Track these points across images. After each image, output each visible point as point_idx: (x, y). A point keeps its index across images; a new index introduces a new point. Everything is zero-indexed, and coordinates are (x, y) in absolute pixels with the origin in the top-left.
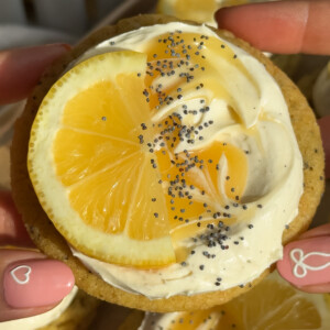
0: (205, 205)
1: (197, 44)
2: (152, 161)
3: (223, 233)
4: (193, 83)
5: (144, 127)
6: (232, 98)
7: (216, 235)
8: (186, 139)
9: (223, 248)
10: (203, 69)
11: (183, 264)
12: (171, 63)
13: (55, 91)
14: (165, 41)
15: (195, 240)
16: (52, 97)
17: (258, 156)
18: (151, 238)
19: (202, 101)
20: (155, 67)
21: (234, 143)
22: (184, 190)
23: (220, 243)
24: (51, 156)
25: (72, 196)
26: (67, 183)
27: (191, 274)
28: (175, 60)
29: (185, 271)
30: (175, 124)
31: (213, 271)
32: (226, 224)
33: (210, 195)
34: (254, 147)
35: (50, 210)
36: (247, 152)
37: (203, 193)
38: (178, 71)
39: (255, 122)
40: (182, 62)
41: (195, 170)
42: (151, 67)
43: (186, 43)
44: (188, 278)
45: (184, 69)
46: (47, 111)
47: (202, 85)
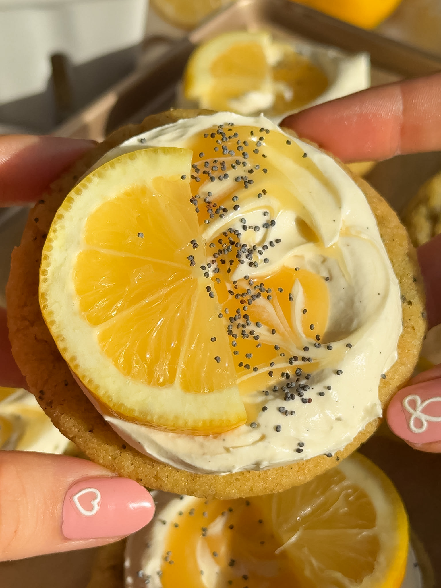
0: (276, 348)
1: (255, 139)
2: (209, 289)
3: (303, 382)
4: (253, 189)
5: (194, 245)
6: (304, 208)
7: (294, 385)
8: (247, 261)
9: (304, 401)
10: (265, 170)
11: (253, 425)
12: (222, 163)
13: (72, 200)
14: (212, 135)
15: (266, 393)
16: (68, 209)
17: (342, 283)
18: (212, 390)
19: (265, 214)
20: (202, 170)
21: (309, 269)
22: (248, 329)
23: (300, 395)
24: (71, 286)
25: (103, 338)
26: (95, 322)
27: (263, 438)
28: (228, 159)
29: (256, 435)
30: (232, 243)
31: (292, 432)
32: (305, 371)
33: (282, 335)
34: (336, 272)
35: (74, 359)
36: (327, 279)
37: (273, 332)
38: (232, 173)
39: (337, 239)
40: (238, 163)
41: (261, 301)
42: (197, 170)
43: (241, 138)
44: (260, 443)
45: (240, 171)
46: (63, 227)
47: (264, 192)
